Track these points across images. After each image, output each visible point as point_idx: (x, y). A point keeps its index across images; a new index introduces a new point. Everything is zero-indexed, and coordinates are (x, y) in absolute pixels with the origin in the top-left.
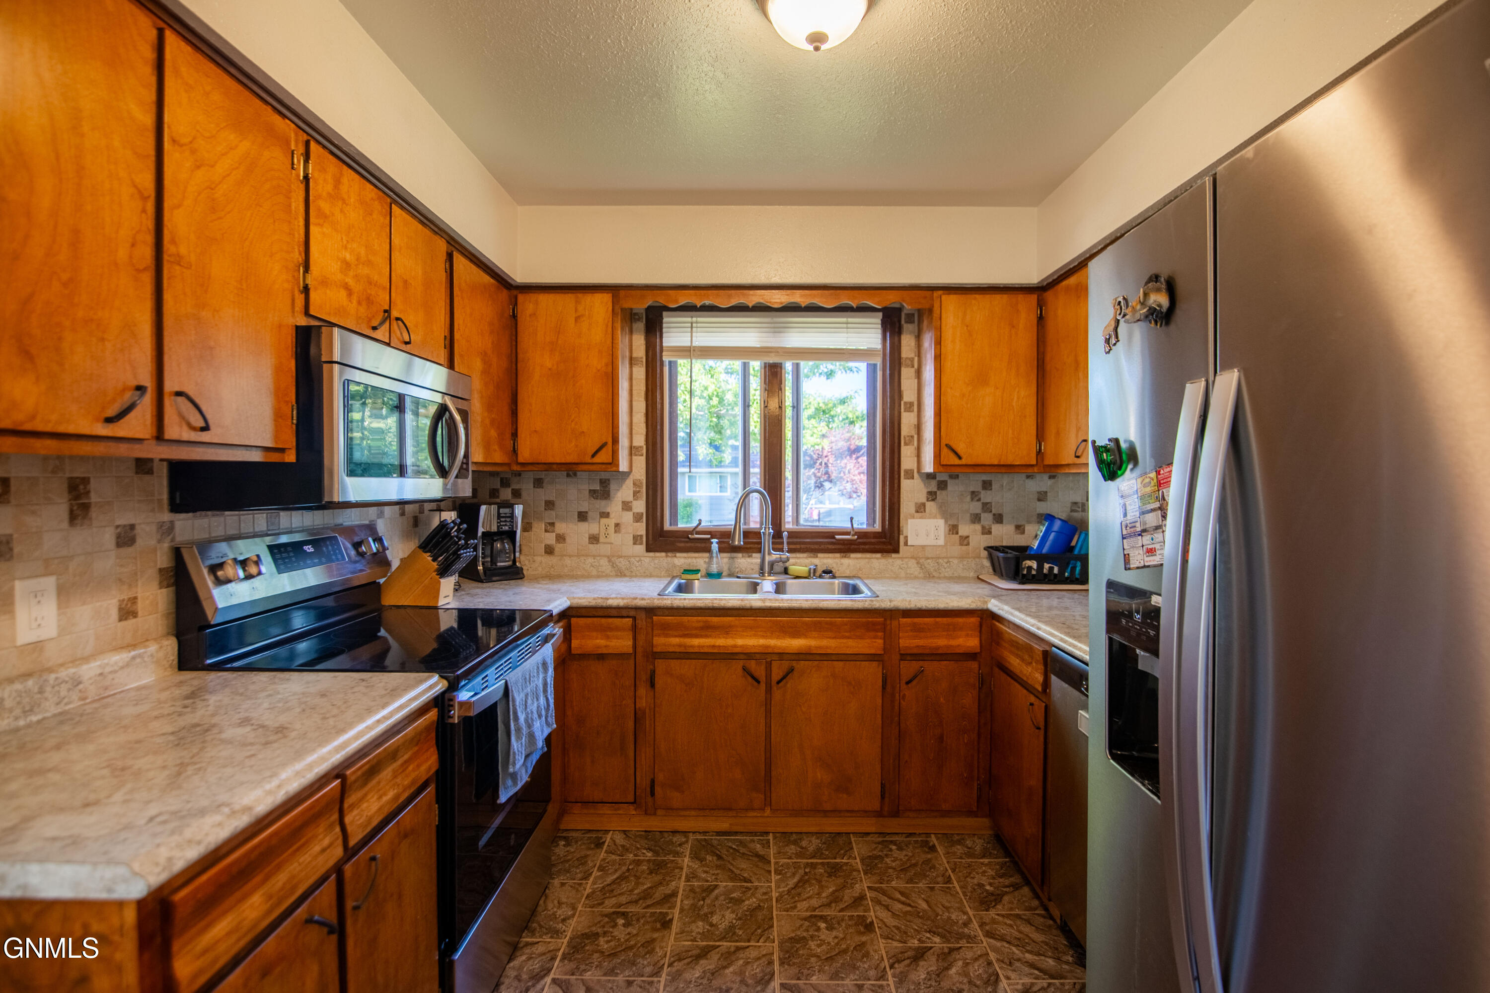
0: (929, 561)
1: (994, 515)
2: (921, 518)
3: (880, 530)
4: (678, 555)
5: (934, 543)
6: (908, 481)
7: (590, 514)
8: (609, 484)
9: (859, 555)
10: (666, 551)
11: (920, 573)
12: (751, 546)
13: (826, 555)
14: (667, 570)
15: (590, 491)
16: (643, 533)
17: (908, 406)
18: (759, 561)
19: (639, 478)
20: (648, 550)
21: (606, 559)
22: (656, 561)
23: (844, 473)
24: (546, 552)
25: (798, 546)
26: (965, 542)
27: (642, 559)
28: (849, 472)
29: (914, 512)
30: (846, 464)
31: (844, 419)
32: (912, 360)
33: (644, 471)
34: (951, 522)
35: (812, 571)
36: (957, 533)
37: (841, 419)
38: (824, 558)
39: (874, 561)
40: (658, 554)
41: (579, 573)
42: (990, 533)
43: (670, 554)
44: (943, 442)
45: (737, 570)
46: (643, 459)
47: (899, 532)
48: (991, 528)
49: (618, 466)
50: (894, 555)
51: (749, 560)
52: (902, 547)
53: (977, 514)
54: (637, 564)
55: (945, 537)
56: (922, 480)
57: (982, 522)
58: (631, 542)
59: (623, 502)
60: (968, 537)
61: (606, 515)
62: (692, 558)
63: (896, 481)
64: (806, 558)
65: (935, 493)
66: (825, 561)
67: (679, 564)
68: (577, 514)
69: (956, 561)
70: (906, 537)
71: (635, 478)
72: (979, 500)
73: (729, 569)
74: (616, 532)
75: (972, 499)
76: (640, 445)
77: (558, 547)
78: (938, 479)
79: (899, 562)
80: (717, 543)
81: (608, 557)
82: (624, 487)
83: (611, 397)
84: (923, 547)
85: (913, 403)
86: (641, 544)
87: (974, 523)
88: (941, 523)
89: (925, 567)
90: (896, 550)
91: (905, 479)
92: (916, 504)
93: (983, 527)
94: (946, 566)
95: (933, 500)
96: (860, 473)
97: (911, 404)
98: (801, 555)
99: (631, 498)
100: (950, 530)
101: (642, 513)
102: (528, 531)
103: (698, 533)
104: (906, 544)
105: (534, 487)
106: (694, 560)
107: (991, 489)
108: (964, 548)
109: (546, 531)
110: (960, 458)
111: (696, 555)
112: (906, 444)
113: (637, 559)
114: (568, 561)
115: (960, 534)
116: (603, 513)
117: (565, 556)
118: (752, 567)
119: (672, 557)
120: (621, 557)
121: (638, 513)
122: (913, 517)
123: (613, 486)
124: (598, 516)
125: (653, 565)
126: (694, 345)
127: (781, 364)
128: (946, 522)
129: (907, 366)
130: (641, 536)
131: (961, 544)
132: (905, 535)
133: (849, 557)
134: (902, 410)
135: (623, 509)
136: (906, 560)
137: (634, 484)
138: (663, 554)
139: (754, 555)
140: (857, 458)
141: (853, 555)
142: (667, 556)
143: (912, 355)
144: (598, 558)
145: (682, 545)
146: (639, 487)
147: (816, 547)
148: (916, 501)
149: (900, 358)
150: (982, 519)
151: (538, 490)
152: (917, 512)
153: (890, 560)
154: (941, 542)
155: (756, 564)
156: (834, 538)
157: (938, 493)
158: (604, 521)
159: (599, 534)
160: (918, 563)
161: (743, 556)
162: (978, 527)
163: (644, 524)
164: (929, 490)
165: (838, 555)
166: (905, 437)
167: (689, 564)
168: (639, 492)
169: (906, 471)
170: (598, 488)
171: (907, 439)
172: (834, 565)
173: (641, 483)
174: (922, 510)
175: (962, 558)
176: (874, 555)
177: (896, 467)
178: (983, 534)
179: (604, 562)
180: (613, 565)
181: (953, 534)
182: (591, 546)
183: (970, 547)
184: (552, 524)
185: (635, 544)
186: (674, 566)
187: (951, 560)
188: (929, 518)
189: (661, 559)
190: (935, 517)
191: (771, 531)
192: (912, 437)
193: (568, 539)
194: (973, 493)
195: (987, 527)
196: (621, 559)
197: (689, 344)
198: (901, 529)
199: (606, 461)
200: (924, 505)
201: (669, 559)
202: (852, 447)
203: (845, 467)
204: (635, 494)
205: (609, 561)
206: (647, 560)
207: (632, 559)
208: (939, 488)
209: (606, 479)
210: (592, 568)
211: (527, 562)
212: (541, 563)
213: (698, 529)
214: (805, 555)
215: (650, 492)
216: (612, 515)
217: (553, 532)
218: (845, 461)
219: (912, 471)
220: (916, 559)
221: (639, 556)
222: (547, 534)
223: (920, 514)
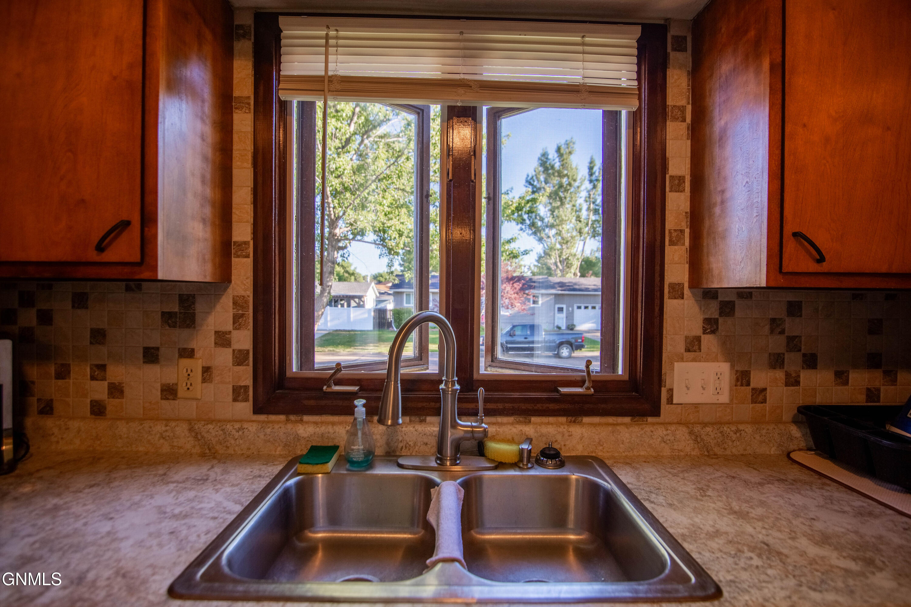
0: (708, 429)
1: (804, 355)
2: (694, 360)
3: (626, 378)
4: (306, 418)
5: (713, 399)
6: (675, 301)
7: (162, 351)
8: (194, 303)
9: (596, 420)
10: (287, 412)
11: (693, 449)
12: (424, 404)
13: (545, 419)
14: (286, 445)
15: (163, 314)
16: (249, 382)
17: (677, 182)
18: (436, 429)
19: (243, 293)
20: (257, 410)
21: (185, 426)
22: (268, 431)
23: (504, 293)
24: (93, 412)
25: (500, 406)
26: (761, 398)
27: (245, 425)
28: (507, 293)
29: (683, 350)
30: (505, 287)
31: (509, 254)
32: (682, 109)
33: (249, 282)
34: (739, 368)
35: (525, 455)
36: (748, 384)
37: (508, 253)
38: (541, 424)
39: (621, 429)
40: (273, 417)
41: (141, 449)
42: (797, 383)
43: (292, 417)
44: (789, 229)
45: (400, 445)
46: (249, 261)
47: (660, 383)
48: (799, 376)
49: (154, 268)
50: (650, 419)
51: (420, 428)
52: (664, 407)
53: (779, 355)
54: (237, 435)
55: (731, 390)
56: (696, 301)
57: (785, 368)
58: (230, 398)
59: (216, 332)
60: (765, 389)
61: (189, 353)
62: (327, 423)
63: (657, 302)
64: (512, 424)
65: (716, 321)
66: (544, 430)
67: (305, 435)
68: (141, 351)
69: (749, 429)
70: (671, 391)
71: (236, 294)
72: (782, 332)
73: (388, 444)
74: (204, 380)
75: (772, 331)
76: (245, 239)
77: (112, 404)
78: (720, 299)
79: (661, 431)
80: (364, 406)
81: (189, 421)
82: (218, 308)
83: (138, 131)
84: (696, 406)
85: (684, 177)
86: (246, 400)
87: (775, 368)
88: (724, 368)
89: (702, 440)
90: (656, 412)
91: (669, 298)
92: (687, 338)
93: (788, 375)
94: (734, 437)
95: (713, 332)
96: (514, 293)
97: (681, 179)
98: (505, 419)
99: (229, 327)
100: (737, 380)
101: (248, 351)
102: (63, 378)
103: (339, 382)
104: (670, 401)
105: (73, 307)
106: (330, 429)
107: (801, 316)
108: (759, 406)
109: (93, 378)
110: (821, 259)
111: (336, 418)
112: (672, 243)
113: (237, 426)
114: (122, 428)
115: (752, 385)
116: (185, 349)
117: (120, 419)
118: (425, 440)
119: (296, 422)
120: (210, 421)
121: (240, 351)
122: (681, 359)
123: (199, 307)
124: (177, 355)
125: (262, 436)
126: (330, 73)
127: (475, 108)
128: (732, 367)
129: (675, 119)
130: (246, 387)
131: (754, 401)
132: (668, 386)
133: (580, 423)
134: (667, 189)
135: (216, 343)
136: (673, 428)
137: (235, 303)
138: (282, 417)
139: (429, 419)
140: (513, 284)
141: (586, 420)
142: (288, 420)
143: (683, 102)
144: (173, 424)
145: (312, 403)
146: (242, 307)
147: (529, 406)
148: (686, 333)
149: (664, 105)
150: (786, 361)
151: (79, 312)
152: (688, 350)
153: (648, 429)
154: (724, 398)
155: (431, 435)
156: (558, 391)
157: (721, 320)
158: (185, 362)
159: (177, 384)
160: (691, 433)
161: (410, 421)
162: (780, 375)
163: (250, 368)
164: (707, 317)
165: (563, 419)
166: (670, 230)
167: (322, 435)
168: (242, 315)
169: (672, 286)
170: (176, 310)
171: (674, 234)
172: (559, 438)
173: (246, 302)
174: (696, 347)
175: (756, 422)
176: (620, 420)
177: (657, 279)
178: (787, 385)
179: (182, 429)
180: (197, 436)
181: (742, 385)
182: (164, 402)
183: (768, 405)
184: (102, 367)
185: (235, 400)
186: (298, 438)
187: (741, 427)
188: (707, 361)
189: (276, 426)
190: (715, 360)
191: (457, 387)
192: (682, 231)
193: (127, 391)
194: (773, 320)
195: (794, 375)
196: (210, 426)
197: (323, 73)
198: (663, 377)
199: (128, 259)
200: (698, 339)
201: (289, 426)
202: (510, 276)
203: (505, 289)
204: (237, 319)
205: (191, 430)
206: (253, 428)
207: (229, 427)
208: (722, 313)
209: (189, 296)
210: (162, 441)
211: (56, 431)
212: (79, 431)
213: (339, 376)
214: (511, 419)
215: (260, 317)
216: (198, 354)
217: (104, 379)
218: (505, 285)
219: (680, 285)
220: (686, 424)
221: (241, 421)
222: (94, 383)
223: (691, 355)
